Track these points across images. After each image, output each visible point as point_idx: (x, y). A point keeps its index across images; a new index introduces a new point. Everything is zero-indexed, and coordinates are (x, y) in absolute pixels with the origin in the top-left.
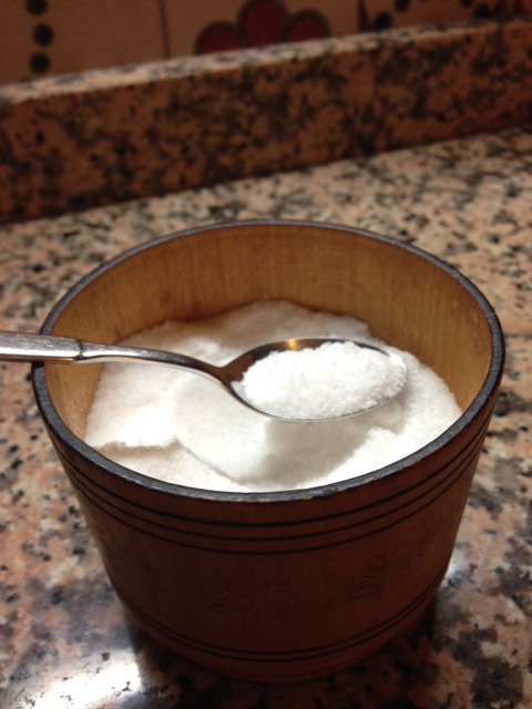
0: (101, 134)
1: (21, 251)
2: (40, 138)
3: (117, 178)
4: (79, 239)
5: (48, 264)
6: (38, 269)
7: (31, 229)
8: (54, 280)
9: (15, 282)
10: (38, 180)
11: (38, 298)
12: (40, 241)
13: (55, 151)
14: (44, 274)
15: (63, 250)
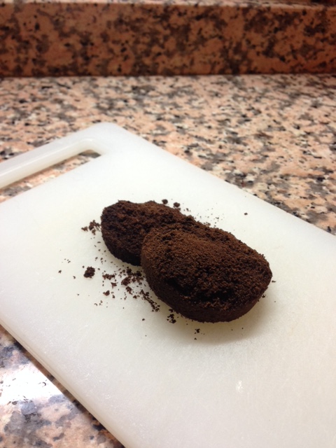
0: (74, 31)
1: (14, 92)
2: (37, 27)
3: (80, 60)
4: (51, 90)
5: (29, 100)
6: (22, 101)
7: (24, 81)
8: (30, 108)
9: (7, 106)
10: (33, 53)
11: (18, 116)
12: (27, 88)
13: (45, 36)
14: (24, 104)
15: (40, 94)
